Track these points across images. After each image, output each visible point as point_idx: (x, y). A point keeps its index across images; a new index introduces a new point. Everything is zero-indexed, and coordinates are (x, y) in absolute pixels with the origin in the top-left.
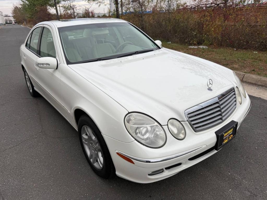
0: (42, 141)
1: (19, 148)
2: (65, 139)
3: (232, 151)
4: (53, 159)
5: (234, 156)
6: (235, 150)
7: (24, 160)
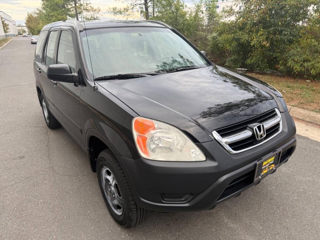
0: (49, 178)
1: (22, 186)
2: (75, 177)
3: (267, 201)
4: (59, 200)
5: (269, 207)
6: (271, 199)
7: (26, 200)
